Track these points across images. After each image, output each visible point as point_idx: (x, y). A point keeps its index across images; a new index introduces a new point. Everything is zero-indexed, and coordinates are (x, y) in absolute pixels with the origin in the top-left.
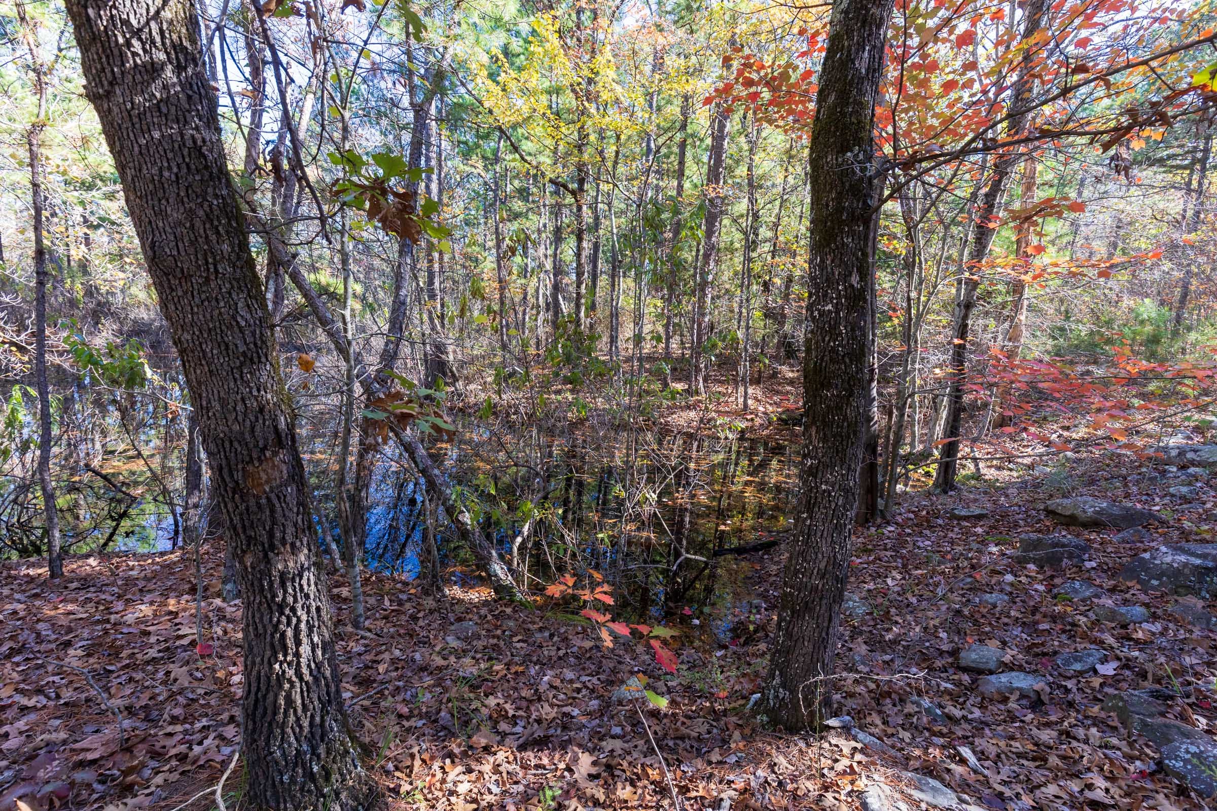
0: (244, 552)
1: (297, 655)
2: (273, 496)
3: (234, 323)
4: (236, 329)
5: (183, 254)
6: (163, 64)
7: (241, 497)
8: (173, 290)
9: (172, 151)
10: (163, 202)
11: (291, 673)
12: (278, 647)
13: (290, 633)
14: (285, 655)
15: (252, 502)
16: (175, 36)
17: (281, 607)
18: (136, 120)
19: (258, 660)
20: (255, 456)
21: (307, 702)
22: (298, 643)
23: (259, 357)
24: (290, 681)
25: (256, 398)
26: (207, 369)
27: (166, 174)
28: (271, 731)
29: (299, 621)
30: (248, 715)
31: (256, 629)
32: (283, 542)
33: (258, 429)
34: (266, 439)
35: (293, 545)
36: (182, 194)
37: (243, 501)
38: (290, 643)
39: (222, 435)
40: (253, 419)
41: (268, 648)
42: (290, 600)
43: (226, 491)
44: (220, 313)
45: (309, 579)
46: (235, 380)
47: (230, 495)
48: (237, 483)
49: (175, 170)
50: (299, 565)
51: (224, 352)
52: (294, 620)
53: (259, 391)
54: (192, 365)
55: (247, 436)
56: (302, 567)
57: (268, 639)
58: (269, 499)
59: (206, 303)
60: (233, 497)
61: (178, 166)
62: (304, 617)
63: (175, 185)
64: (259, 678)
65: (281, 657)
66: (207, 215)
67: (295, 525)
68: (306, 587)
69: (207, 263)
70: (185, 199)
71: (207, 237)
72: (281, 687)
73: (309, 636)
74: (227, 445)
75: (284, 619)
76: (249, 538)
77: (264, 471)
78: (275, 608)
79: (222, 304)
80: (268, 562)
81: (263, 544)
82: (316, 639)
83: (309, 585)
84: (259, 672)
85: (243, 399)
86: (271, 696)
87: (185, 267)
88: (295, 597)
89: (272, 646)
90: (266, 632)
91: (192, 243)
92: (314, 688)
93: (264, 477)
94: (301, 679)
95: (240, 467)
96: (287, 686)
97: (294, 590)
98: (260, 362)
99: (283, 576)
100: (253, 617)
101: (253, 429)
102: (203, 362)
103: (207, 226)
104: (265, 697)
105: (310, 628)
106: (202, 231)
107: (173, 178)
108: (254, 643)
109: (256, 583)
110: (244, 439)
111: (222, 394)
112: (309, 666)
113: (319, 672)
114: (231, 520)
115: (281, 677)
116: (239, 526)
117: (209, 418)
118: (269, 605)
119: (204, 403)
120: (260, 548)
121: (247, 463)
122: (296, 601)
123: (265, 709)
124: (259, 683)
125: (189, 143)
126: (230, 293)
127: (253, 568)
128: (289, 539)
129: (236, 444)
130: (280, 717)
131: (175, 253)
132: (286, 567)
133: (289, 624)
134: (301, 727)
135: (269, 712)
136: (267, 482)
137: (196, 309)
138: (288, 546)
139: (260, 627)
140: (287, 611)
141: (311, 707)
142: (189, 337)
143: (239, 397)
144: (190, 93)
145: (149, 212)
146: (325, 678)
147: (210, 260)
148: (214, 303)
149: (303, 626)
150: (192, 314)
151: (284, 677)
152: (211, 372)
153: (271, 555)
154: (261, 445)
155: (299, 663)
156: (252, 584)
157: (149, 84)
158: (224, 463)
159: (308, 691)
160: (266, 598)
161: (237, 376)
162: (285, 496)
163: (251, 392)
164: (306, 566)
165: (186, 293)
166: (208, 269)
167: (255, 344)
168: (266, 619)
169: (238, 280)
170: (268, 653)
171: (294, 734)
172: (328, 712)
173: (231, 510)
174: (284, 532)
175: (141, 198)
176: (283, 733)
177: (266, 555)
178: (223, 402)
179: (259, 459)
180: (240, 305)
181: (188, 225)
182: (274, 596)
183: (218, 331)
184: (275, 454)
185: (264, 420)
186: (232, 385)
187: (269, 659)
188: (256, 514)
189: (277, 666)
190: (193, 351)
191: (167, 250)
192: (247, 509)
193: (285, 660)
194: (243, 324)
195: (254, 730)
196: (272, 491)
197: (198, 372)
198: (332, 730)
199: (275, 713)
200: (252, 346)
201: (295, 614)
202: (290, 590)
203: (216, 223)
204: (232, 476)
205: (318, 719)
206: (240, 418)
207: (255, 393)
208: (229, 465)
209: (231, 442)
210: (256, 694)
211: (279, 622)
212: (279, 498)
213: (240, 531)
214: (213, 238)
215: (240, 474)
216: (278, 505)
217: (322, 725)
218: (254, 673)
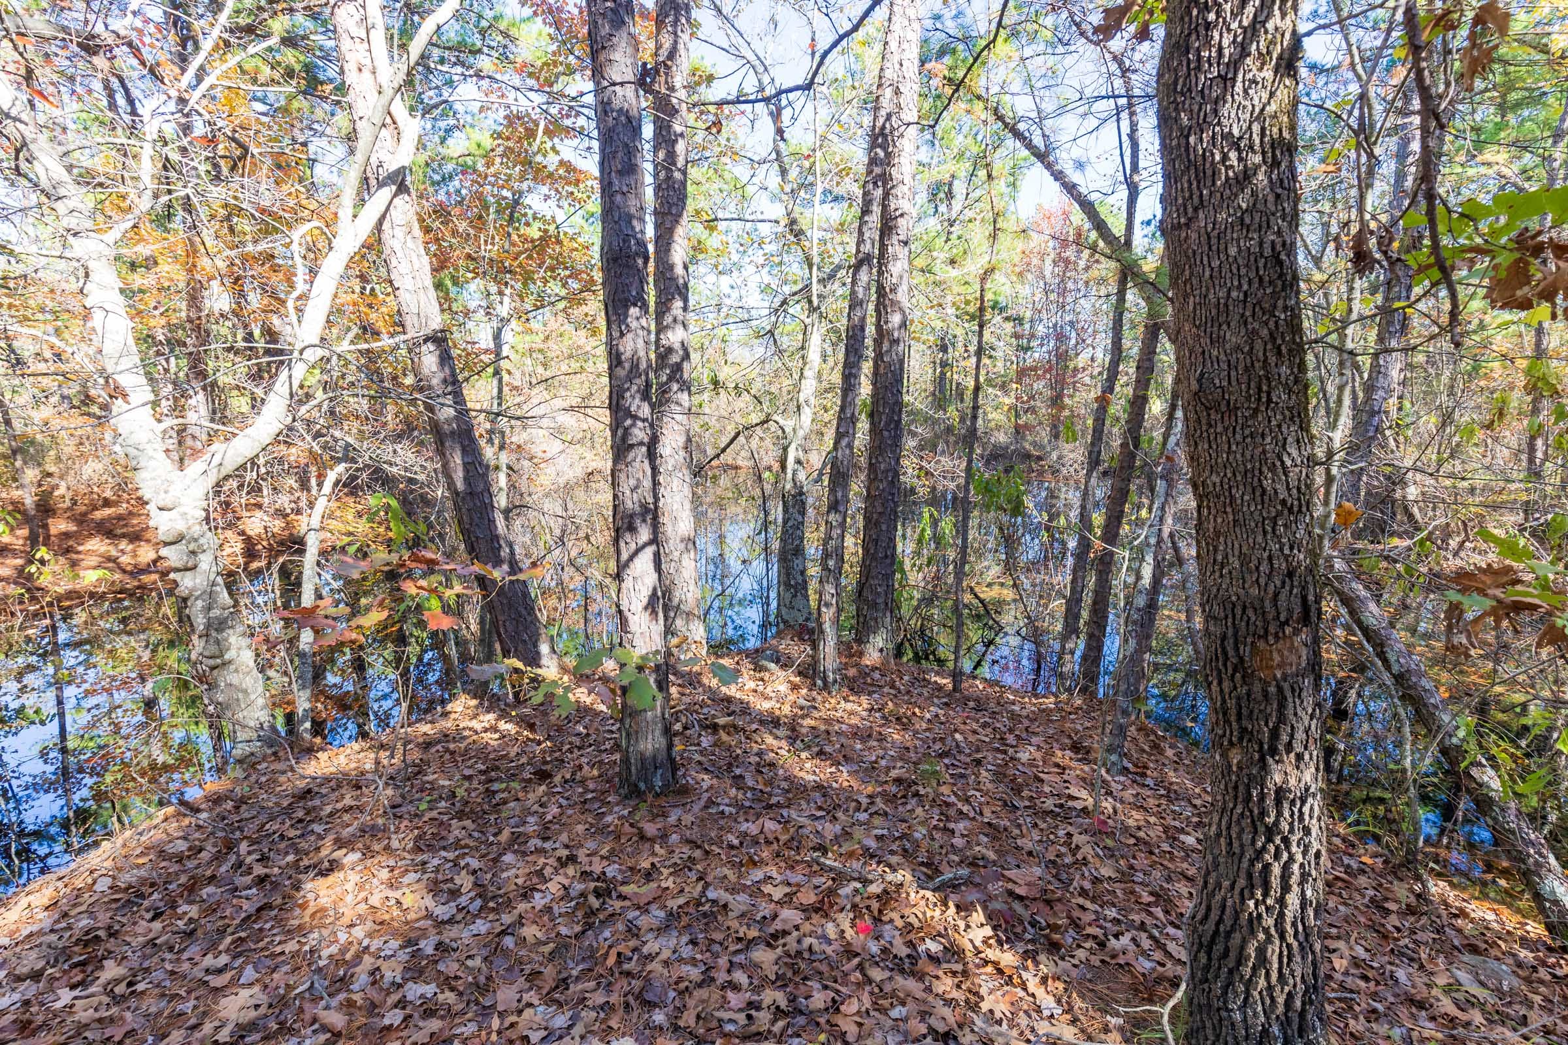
0: (1231, 743)
1: (1282, 901)
2: (1286, 686)
3: (1278, 464)
4: (1280, 470)
5: (1234, 383)
6: (1257, 167)
7: (1243, 677)
8: (1210, 426)
9: (1247, 266)
10: (1224, 327)
11: (1269, 922)
12: (1257, 880)
13: (1276, 870)
14: (1266, 894)
15: (1257, 687)
16: (1275, 130)
17: (1271, 832)
18: (1214, 241)
19: (1226, 884)
20: (1272, 629)
21: (1286, 971)
22: (1286, 888)
23: (1300, 506)
24: (1266, 931)
25: (1286, 557)
26: (1231, 517)
27: (1234, 294)
28: (1229, 984)
29: (1291, 859)
30: (1201, 944)
31: (1230, 844)
32: (1289, 747)
33: (1283, 597)
34: (1290, 611)
35: (1299, 757)
36: (1248, 313)
37: (1244, 683)
38: (1275, 882)
39: (1234, 598)
40: (1278, 583)
41: (1243, 875)
42: (1285, 827)
43: (1225, 665)
44: (1264, 452)
45: (1312, 809)
46: (1265, 533)
47: (1230, 671)
48: (1241, 659)
49: (1245, 287)
50: (1302, 785)
51: (1259, 499)
52: (1285, 856)
53: (1292, 548)
54: (1213, 511)
55: (1267, 604)
56: (1307, 789)
57: (1245, 864)
58: (1280, 689)
59: (1249, 440)
60: (1233, 676)
61: (1250, 283)
62: (1299, 858)
63: (1241, 305)
64: (1223, 907)
65: (1259, 894)
66: (1271, 334)
67: (1307, 731)
68: (1307, 817)
69: (1260, 390)
70: (1250, 320)
71: (1265, 361)
72: (1253, 933)
73: (1301, 884)
74: (1238, 611)
75: (1272, 848)
76: (1243, 731)
77: (1279, 651)
78: (1261, 829)
79: (1268, 440)
80: (1264, 767)
81: (1261, 744)
82: (1309, 893)
83: (1311, 817)
84: (1224, 900)
85: (1270, 558)
86: (1237, 938)
87: (1233, 398)
88: (1291, 824)
89: (1250, 876)
90: (1242, 854)
91: (1246, 369)
92: (1298, 958)
93: (1277, 658)
94: (1282, 937)
95: (1249, 640)
96: (1261, 936)
97: (1292, 816)
98: (1300, 511)
99: (1280, 793)
100: (1229, 828)
101: (1276, 595)
102: (1229, 510)
103: (1269, 347)
104: (1228, 934)
105: (1305, 876)
106: (1261, 354)
107: (1241, 297)
108: (1222, 860)
109: (1241, 788)
110: (1262, 607)
111: (1244, 549)
112: (1294, 924)
113: (1307, 940)
114: (1224, 701)
115: (1254, 922)
116: (1234, 712)
117: (1221, 576)
118: (1253, 821)
119: (1219, 558)
120: (1256, 747)
121: (1260, 637)
122: (1291, 831)
123: (1227, 950)
124: (1223, 912)
125: (1268, 252)
126: (1279, 426)
127: (1240, 768)
128: (1298, 748)
129: (1250, 612)
130: (1247, 971)
131: (1225, 383)
132: (1286, 781)
133: (1277, 856)
134: (1273, 999)
135: (1233, 955)
136: (1279, 666)
137: (1234, 448)
138: (1292, 755)
139: (1236, 844)
140: (1278, 841)
141: (1291, 981)
142: (1218, 481)
143: (1266, 555)
144: (1279, 191)
145: (1206, 341)
146: (1313, 953)
147: (1265, 388)
148: (1259, 440)
149: (1295, 867)
150: (1228, 453)
151: (1260, 923)
152: (1235, 521)
153: (1270, 760)
154: (1282, 619)
155: (1281, 915)
156: (1236, 788)
157: (1236, 196)
158: (1230, 632)
159: (1290, 960)
160: (1251, 812)
161: (1269, 529)
162: (1301, 690)
163: (1281, 550)
164: (1312, 790)
165: (1226, 429)
166: (1259, 399)
167: (1299, 489)
168: (1247, 837)
169: (1290, 409)
170: (1242, 882)
171: (1263, 1004)
172: (1311, 1002)
173: (1227, 690)
174: (1292, 736)
175: (1198, 327)
176: (1248, 994)
177: (1262, 759)
178: (1244, 559)
179: (1276, 636)
180: (1290, 440)
181: (1246, 349)
182: (1263, 813)
183: (1257, 473)
184: (1297, 632)
185: (1292, 587)
186: (1260, 539)
187: (1242, 890)
188: (1259, 703)
189: (1251, 903)
190: (1218, 497)
191: (1217, 381)
192: (1249, 694)
193: (1264, 902)
194: (1288, 463)
195: (1207, 968)
196: (1285, 679)
197: (1219, 520)
198: (1315, 1031)
199: (1239, 963)
200: (1295, 491)
201: (1288, 848)
202: (1287, 814)
203: (1279, 341)
204: (1237, 649)
205: (1298, 1004)
206: (1262, 581)
207: (1287, 551)
208: (1235, 635)
209: (1244, 608)
210: (1218, 924)
211: (1264, 848)
212: (1293, 690)
213: (1233, 718)
214: (1272, 360)
215: (1248, 649)
216: (1290, 700)
217: (1302, 1014)
218: (1218, 898)
